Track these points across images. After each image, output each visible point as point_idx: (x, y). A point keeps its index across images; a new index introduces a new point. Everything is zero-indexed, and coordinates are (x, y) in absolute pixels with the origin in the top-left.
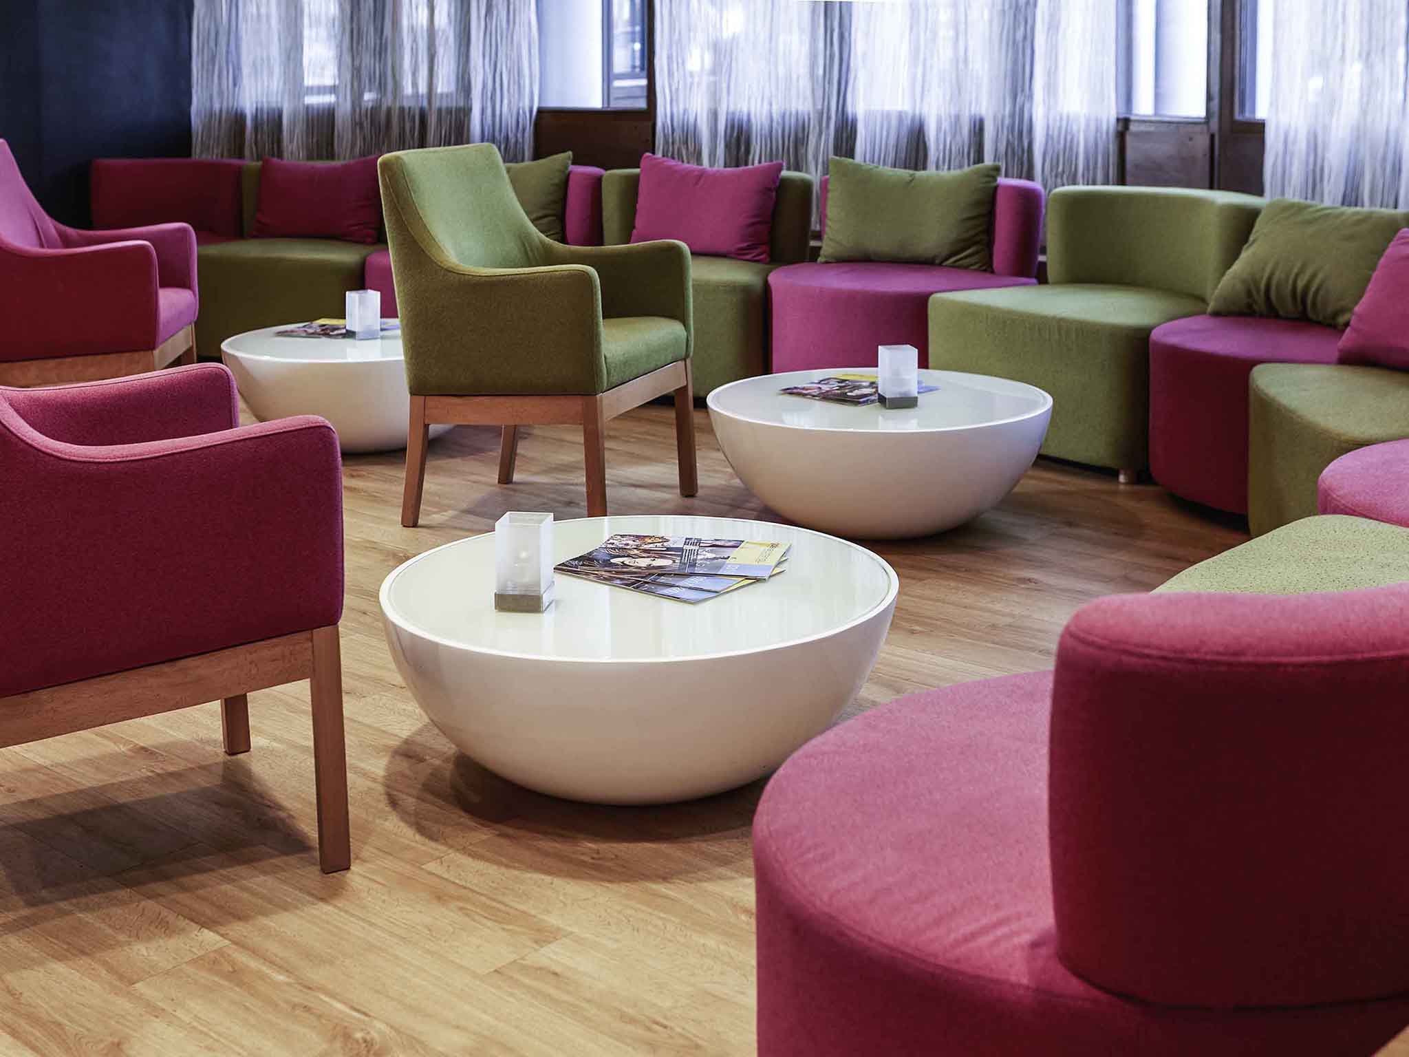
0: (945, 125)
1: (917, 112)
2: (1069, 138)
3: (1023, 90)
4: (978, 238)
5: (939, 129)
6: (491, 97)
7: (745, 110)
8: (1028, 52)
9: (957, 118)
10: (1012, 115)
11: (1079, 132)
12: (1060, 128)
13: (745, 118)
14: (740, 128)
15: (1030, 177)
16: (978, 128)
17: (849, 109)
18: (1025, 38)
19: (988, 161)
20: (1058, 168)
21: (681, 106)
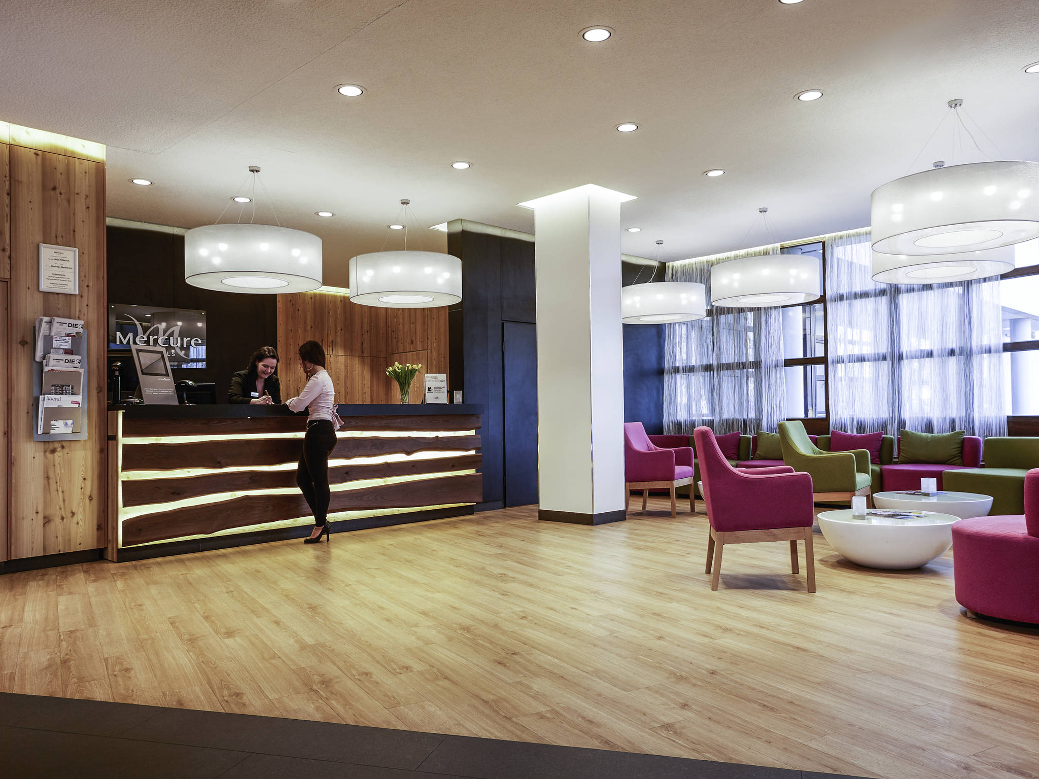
0: (940, 420)
1: (929, 416)
2: (989, 423)
3: (970, 408)
4: (958, 455)
5: (938, 422)
6: (770, 415)
7: (863, 417)
8: (971, 395)
9: (945, 418)
10: (966, 416)
11: (993, 422)
12: (985, 420)
13: (863, 420)
14: (861, 423)
15: (974, 434)
16: (953, 422)
17: (902, 416)
18: (970, 390)
19: (957, 430)
20: (984, 433)
21: (839, 417)
